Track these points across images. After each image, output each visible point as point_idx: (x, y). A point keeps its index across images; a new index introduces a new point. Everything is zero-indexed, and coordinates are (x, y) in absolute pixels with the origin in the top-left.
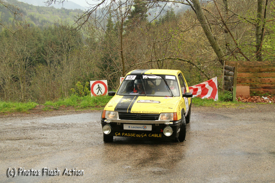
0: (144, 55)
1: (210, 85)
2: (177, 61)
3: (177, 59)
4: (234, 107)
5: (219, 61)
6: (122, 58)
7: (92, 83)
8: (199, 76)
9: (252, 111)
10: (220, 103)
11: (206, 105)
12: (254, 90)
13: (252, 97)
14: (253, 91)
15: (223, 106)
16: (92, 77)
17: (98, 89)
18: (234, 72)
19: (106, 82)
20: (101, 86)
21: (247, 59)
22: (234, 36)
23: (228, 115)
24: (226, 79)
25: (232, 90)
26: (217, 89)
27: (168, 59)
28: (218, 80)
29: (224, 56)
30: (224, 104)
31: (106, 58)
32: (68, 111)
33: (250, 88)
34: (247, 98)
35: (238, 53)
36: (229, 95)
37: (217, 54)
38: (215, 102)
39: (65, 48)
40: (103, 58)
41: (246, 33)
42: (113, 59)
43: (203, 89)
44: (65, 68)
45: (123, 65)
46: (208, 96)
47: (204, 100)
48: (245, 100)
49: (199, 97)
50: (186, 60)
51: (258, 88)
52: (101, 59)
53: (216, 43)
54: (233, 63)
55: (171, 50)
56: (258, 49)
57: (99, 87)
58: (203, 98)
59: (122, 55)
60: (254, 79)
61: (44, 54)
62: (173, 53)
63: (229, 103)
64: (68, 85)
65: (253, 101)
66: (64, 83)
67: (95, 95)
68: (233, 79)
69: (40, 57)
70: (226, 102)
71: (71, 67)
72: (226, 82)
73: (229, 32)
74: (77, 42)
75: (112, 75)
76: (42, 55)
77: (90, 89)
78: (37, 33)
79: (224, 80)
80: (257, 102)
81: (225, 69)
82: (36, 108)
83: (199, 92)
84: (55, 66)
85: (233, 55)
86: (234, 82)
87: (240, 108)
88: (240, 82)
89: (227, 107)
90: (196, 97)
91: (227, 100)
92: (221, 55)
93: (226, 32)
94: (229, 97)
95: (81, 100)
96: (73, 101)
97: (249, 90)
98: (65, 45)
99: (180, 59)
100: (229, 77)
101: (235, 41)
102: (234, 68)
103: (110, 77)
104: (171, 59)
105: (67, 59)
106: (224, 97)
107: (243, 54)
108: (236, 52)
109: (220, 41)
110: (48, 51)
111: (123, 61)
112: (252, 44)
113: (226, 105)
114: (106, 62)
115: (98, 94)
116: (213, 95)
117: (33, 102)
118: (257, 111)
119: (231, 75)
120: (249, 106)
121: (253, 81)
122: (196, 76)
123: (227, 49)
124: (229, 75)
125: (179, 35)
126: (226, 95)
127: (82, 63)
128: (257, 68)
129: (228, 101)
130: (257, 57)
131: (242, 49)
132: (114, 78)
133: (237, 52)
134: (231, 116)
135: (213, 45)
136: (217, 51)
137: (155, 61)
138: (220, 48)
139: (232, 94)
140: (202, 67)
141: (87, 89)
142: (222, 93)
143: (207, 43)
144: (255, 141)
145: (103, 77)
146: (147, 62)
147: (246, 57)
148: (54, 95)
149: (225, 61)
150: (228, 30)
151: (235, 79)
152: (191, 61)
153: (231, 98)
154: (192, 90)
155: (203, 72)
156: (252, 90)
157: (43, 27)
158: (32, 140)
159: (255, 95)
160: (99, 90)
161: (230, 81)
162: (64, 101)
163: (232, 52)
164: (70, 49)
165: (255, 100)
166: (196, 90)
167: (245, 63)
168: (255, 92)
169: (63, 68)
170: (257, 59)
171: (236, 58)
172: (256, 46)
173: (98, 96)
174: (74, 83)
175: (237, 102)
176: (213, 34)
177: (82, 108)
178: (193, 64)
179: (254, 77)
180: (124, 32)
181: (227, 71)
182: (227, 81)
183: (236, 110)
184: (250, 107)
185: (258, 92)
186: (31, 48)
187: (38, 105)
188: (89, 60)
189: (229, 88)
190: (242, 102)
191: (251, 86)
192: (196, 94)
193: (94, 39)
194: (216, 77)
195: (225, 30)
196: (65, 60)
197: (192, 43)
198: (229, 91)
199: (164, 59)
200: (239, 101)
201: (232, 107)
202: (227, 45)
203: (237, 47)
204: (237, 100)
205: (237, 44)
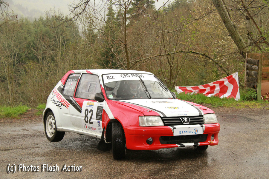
0: (151, 48)
1: (230, 82)
2: (190, 54)
4: (259, 107)
5: (240, 53)
6: (126, 52)
8: (216, 72)
10: (242, 103)
11: (226, 105)
15: (246, 106)
18: (258, 66)
22: (257, 23)
23: (252, 117)
24: (248, 74)
25: (256, 88)
26: (239, 86)
27: (179, 52)
28: (239, 76)
29: (246, 47)
30: (246, 104)
31: (107, 53)
36: (253, 94)
37: (238, 45)
38: (237, 101)
40: (103, 53)
42: (116, 54)
43: (221, 87)
44: (59, 65)
45: (128, 61)
46: (227, 94)
47: (223, 100)
49: (217, 96)
50: (201, 53)
52: (101, 54)
53: (236, 33)
54: (257, 55)
55: (183, 41)
58: (222, 97)
59: (126, 48)
61: (35, 49)
62: (185, 45)
63: (253, 102)
68: (257, 74)
69: (31, 53)
70: (250, 101)
71: (66, 64)
72: (248, 78)
73: (252, 18)
74: (73, 34)
76: (32, 51)
79: (246, 76)
81: (247, 62)
82: (28, 113)
83: (217, 90)
84: (48, 63)
85: (256, 45)
86: (259, 77)
87: (267, 108)
88: (265, 78)
89: (251, 107)
90: (214, 97)
91: (250, 99)
92: (243, 47)
93: (248, 19)
94: (253, 96)
98: (59, 38)
99: (193, 52)
100: (253, 72)
101: (258, 29)
102: (259, 61)
104: (183, 52)
105: (62, 54)
106: (247, 96)
107: (268, 44)
108: (260, 42)
109: (240, 29)
110: (39, 46)
111: (127, 56)
113: (249, 104)
114: (107, 57)
116: (234, 93)
119: (255, 70)
122: (213, 71)
123: (249, 38)
124: (252, 69)
125: (191, 24)
126: (249, 93)
127: (79, 59)
129: (252, 100)
131: (267, 39)
133: (262, 43)
134: (257, 118)
135: (233, 35)
136: (238, 42)
137: (164, 55)
138: (241, 38)
139: (257, 92)
140: (220, 60)
142: (244, 91)
143: (225, 33)
146: (155, 57)
149: (247, 53)
150: (251, 16)
151: (259, 74)
152: (207, 54)
153: (256, 97)
154: (209, 88)
155: (221, 67)
157: (33, 18)
158: (24, 150)
161: (254, 76)
163: (255, 42)
164: (64, 43)
166: (213, 88)
169: (57, 66)
171: (261, 49)
175: (262, 101)
176: (232, 22)
178: (210, 58)
180: (128, 22)
181: (249, 65)
182: (250, 77)
183: (262, 111)
186: (20, 43)
187: (29, 109)
188: (87, 55)
189: (252, 85)
192: (213, 93)
193: (92, 31)
194: (237, 72)
195: (246, 17)
196: (59, 56)
197: (207, 32)
198: (252, 88)
199: (175, 52)
200: (264, 100)
201: (257, 107)
202: (250, 34)
203: (262, 36)
204: (262, 99)
205: (261, 33)
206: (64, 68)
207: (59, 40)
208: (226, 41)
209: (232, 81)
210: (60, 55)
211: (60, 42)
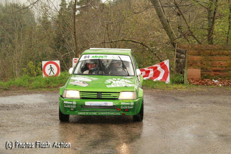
0: (97, 36)
1: (162, 68)
2: (130, 42)
4: (185, 90)
5: (172, 44)
6: (75, 38)
7: (44, 63)
8: (151, 58)
9: (202, 94)
10: (171, 86)
11: (158, 87)
12: (205, 72)
13: (202, 80)
14: (205, 74)
15: (175, 88)
16: (44, 57)
17: (50, 70)
18: (185, 55)
19: (58, 62)
20: (53, 66)
22: (186, 19)
23: (179, 98)
24: (177, 62)
25: (183, 73)
26: (169, 71)
27: (121, 40)
28: (170, 63)
29: (177, 39)
30: (175, 87)
31: (59, 39)
32: (19, 91)
33: (201, 71)
34: (198, 81)
35: (190, 36)
36: (181, 78)
37: (170, 36)
38: (167, 84)
39: (17, 27)
40: (55, 38)
41: (199, 16)
42: (66, 40)
43: (155, 71)
44: (16, 47)
45: (76, 46)
46: (160, 78)
47: (156, 82)
48: (196, 82)
49: (151, 79)
50: (139, 42)
51: (209, 71)
52: (54, 39)
53: (168, 26)
54: (185, 46)
55: (124, 31)
56: (209, 33)
57: (51, 68)
58: (155, 80)
59: (75, 35)
60: (205, 62)
62: (126, 34)
63: (180, 86)
64: (19, 65)
65: (203, 84)
66: (16, 62)
67: (47, 75)
68: (184, 62)
70: (178, 84)
71: (22, 46)
72: (177, 65)
73: (182, 14)
74: (29, 20)
75: (65, 56)
77: (42, 69)
79: (176, 63)
80: (207, 85)
81: (177, 52)
83: (151, 74)
84: (6, 45)
85: (185, 38)
86: (186, 64)
87: (191, 90)
88: (191, 65)
89: (179, 89)
90: (148, 80)
91: (178, 82)
92: (174, 38)
93: (179, 15)
94: (180, 80)
95: (32, 81)
96: (24, 81)
97: (199, 73)
98: (17, 23)
99: (133, 41)
100: (181, 60)
101: (187, 24)
102: (186, 51)
103: (63, 57)
104: (124, 40)
105: (19, 38)
106: (176, 80)
107: (194, 37)
108: (188, 35)
109: (173, 23)
111: (76, 42)
112: (204, 27)
113: (177, 87)
114: (59, 42)
115: (50, 74)
116: (165, 77)
118: (208, 94)
119: (183, 58)
120: (199, 88)
121: (204, 65)
122: (149, 58)
123: (179, 31)
124: (181, 58)
125: (132, 16)
126: (178, 77)
127: (34, 42)
128: (209, 52)
129: (180, 84)
130: (209, 40)
131: (194, 32)
132: (67, 59)
134: (182, 99)
135: (166, 28)
136: (170, 34)
137: (108, 42)
138: (172, 30)
139: (183, 77)
140: (155, 49)
141: (39, 69)
142: (174, 76)
143: (160, 25)
144: (205, 124)
145: (56, 57)
146: (101, 43)
147: (198, 41)
148: (4, 74)
149: (177, 44)
151: (186, 62)
152: (144, 43)
153: (183, 81)
154: (144, 72)
155: (155, 54)
156: (203, 73)
159: (206, 78)
160: (52, 70)
161: (182, 64)
162: (15, 82)
164: (21, 27)
165: (205, 83)
166: (148, 72)
167: (196, 46)
168: (205, 75)
169: (14, 47)
170: (209, 43)
171: (188, 41)
172: (208, 29)
173: (50, 76)
174: (26, 62)
175: (188, 85)
176: (165, 16)
177: (33, 88)
178: (146, 47)
179: (205, 60)
180: (78, 12)
181: (179, 54)
182: (179, 64)
183: (187, 93)
184: (201, 90)
185: (209, 75)
188: (41, 40)
189: (180, 70)
190: (193, 84)
191: (202, 69)
192: (148, 76)
193: (46, 18)
194: (168, 60)
195: (178, 13)
196: (17, 39)
197: (146, 25)
198: (180, 73)
199: (117, 40)
200: (190, 83)
201: (183, 89)
202: (180, 28)
203: (190, 30)
204: (188, 83)
205: (189, 27)
206: (21, 49)
208: (161, 33)
209: (164, 67)
211: (18, 26)
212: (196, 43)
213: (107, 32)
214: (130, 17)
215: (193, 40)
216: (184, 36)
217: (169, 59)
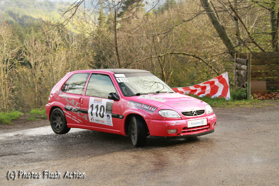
0: (143, 51)
1: (220, 82)
3: (181, 54)
4: (249, 106)
5: (230, 53)
6: (118, 55)
8: (207, 72)
9: (270, 110)
10: (232, 103)
11: (217, 105)
12: (271, 84)
13: (269, 93)
14: (271, 86)
15: (237, 105)
18: (247, 65)
21: (261, 49)
22: (245, 24)
23: (242, 116)
24: (238, 74)
25: (245, 87)
26: (229, 85)
27: (170, 54)
28: (229, 76)
29: (235, 47)
30: (237, 103)
33: (267, 83)
34: (264, 95)
35: (251, 44)
36: (243, 93)
37: (227, 45)
38: (227, 101)
39: (51, 47)
40: (95, 57)
41: (259, 20)
42: (107, 57)
43: (212, 87)
46: (219, 94)
47: (214, 99)
48: (261, 97)
49: (208, 96)
50: (191, 54)
51: (276, 83)
52: (93, 57)
53: (224, 33)
54: (246, 55)
55: (173, 43)
56: (273, 38)
58: (213, 97)
59: (117, 51)
60: (271, 72)
61: (27, 55)
62: (175, 47)
63: (243, 101)
65: (270, 98)
68: (246, 74)
69: (23, 58)
70: (240, 100)
72: (238, 78)
73: (240, 19)
76: (24, 56)
78: (18, 30)
79: (236, 75)
80: (276, 99)
81: (236, 62)
82: (21, 118)
83: (208, 90)
84: (41, 68)
85: (245, 45)
86: (248, 77)
87: (257, 106)
88: (255, 77)
89: (241, 106)
90: (205, 97)
91: (240, 98)
92: (232, 47)
93: (236, 20)
94: (243, 95)
97: (265, 85)
98: (51, 43)
99: (184, 54)
100: (242, 72)
101: (246, 29)
102: (247, 60)
104: (173, 53)
106: (237, 95)
107: (256, 44)
109: (229, 30)
110: (31, 52)
111: (119, 60)
112: (267, 32)
113: (240, 103)
114: (99, 60)
116: (224, 92)
117: (17, 111)
118: (276, 109)
119: (244, 70)
120: (266, 103)
121: (270, 75)
122: (204, 72)
123: (238, 39)
124: (241, 69)
125: (181, 26)
126: (239, 92)
128: (274, 60)
129: (242, 99)
130: (273, 46)
131: (255, 39)
133: (250, 42)
134: (247, 116)
135: (222, 36)
136: (227, 42)
137: (155, 57)
138: (230, 38)
139: (246, 91)
140: (210, 61)
142: (234, 90)
143: (214, 34)
146: (147, 59)
147: (260, 48)
148: (41, 102)
149: (235, 54)
150: (239, 17)
151: (248, 73)
152: (197, 55)
153: (245, 96)
154: (200, 88)
155: (211, 67)
156: (269, 85)
157: (24, 23)
158: (17, 156)
159: (273, 90)
161: (243, 76)
163: (244, 42)
164: (56, 47)
165: (273, 97)
166: (204, 88)
167: (259, 55)
170: (273, 49)
171: (249, 49)
172: (271, 34)
175: (252, 100)
176: (221, 23)
178: (200, 59)
179: (271, 70)
180: (118, 26)
181: (238, 65)
182: (240, 77)
183: (252, 109)
184: (268, 105)
185: (277, 87)
186: (12, 49)
187: (22, 114)
188: (79, 60)
189: (242, 84)
190: (258, 99)
191: (267, 81)
192: (204, 93)
193: (84, 35)
195: (234, 17)
197: (197, 34)
198: (242, 87)
199: (166, 54)
200: (254, 98)
201: (247, 106)
202: (238, 34)
203: (250, 36)
204: (252, 98)
205: (249, 33)
207: (51, 45)
208: (216, 42)
209: (222, 81)
210: (53, 60)
211: (53, 46)
212: (259, 51)
213: (153, 46)
214: (179, 26)
215: (255, 47)
216: (243, 43)
217: (228, 72)
